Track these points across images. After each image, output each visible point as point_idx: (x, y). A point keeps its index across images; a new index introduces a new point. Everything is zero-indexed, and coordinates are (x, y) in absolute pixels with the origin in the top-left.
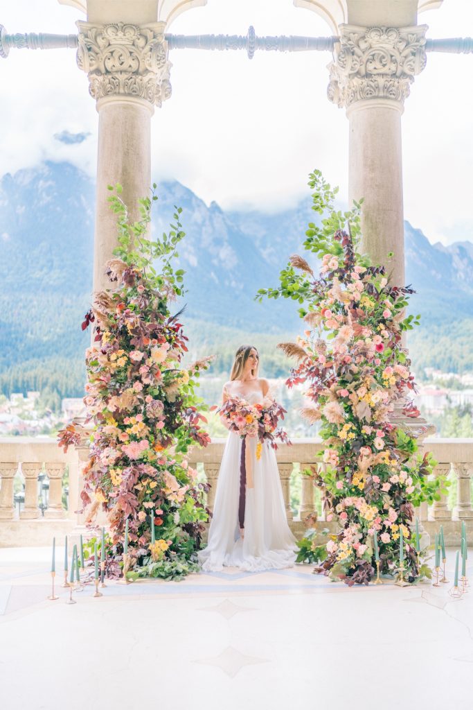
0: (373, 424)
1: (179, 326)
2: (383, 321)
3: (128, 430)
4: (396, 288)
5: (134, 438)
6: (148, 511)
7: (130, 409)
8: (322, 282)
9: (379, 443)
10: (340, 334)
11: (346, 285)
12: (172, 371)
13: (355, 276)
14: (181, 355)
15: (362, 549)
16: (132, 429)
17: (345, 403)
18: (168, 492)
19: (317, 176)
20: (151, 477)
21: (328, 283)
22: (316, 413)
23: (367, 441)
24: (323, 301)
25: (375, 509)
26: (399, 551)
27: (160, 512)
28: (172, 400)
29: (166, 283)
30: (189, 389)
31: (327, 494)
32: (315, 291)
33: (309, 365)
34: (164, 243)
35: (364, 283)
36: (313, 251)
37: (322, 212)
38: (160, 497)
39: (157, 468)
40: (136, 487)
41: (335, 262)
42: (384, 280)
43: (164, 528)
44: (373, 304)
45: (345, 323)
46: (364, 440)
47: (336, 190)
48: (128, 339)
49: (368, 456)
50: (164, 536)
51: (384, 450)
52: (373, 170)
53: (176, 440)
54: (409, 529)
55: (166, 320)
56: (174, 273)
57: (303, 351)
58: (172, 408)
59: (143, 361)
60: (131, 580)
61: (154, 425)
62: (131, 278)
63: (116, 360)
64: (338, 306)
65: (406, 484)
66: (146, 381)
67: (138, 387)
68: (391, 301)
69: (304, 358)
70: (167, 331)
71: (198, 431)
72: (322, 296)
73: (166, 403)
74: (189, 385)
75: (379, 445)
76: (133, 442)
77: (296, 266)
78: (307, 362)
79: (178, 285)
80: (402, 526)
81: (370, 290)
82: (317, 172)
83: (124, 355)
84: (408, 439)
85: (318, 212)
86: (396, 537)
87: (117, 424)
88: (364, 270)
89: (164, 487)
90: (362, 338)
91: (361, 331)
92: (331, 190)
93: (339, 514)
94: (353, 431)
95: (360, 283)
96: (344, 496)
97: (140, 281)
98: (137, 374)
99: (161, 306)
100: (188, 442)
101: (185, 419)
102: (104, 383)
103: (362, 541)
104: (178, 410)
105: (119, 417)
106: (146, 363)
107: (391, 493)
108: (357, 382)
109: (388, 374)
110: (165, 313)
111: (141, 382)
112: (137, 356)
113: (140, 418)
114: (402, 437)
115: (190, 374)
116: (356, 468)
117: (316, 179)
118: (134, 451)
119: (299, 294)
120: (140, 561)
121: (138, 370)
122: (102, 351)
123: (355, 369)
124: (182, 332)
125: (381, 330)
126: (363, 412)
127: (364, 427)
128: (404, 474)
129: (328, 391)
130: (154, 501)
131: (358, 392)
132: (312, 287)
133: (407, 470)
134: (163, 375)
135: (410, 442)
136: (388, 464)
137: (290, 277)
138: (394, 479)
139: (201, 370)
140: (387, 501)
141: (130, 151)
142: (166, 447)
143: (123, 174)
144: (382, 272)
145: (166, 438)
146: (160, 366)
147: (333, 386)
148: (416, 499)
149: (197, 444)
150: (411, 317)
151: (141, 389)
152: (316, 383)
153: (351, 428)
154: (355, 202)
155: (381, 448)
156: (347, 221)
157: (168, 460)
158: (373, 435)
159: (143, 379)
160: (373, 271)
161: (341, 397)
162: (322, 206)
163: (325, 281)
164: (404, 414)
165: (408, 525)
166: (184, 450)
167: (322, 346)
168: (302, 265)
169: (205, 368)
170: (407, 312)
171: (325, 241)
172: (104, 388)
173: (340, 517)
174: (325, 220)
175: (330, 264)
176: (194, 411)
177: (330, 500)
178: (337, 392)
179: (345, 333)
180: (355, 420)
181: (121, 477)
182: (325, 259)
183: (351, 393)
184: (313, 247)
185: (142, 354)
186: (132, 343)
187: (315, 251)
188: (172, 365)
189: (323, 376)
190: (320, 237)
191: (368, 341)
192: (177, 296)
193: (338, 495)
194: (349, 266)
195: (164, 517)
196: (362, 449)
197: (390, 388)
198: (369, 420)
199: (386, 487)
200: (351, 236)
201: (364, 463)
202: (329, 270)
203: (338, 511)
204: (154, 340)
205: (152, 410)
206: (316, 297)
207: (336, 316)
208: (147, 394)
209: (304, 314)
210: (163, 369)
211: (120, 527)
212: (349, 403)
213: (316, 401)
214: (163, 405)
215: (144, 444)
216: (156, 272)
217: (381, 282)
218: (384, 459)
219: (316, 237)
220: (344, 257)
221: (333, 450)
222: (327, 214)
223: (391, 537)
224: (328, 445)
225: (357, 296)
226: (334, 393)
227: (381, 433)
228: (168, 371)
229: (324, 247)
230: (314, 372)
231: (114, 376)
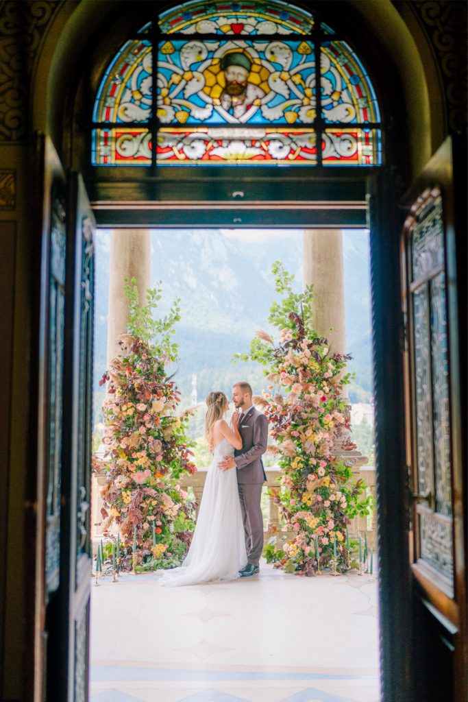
0: (316, 457)
1: (172, 383)
2: (326, 380)
3: (135, 462)
4: (339, 355)
5: (140, 468)
7: (137, 447)
8: (281, 349)
9: (321, 471)
10: (292, 390)
11: (298, 352)
12: (168, 417)
13: (304, 345)
14: (175, 405)
15: (308, 550)
16: (139, 462)
17: (298, 441)
18: (165, 509)
19: (278, 266)
20: (153, 497)
21: (286, 350)
22: (275, 449)
23: (312, 470)
24: (281, 364)
25: (317, 520)
27: (159, 523)
28: (168, 439)
29: (164, 352)
30: (181, 431)
31: (284, 509)
32: (276, 356)
33: (272, 412)
34: (164, 324)
35: (311, 351)
36: (274, 325)
37: (282, 293)
38: (160, 513)
39: (157, 490)
40: (141, 505)
41: (290, 335)
42: (326, 350)
43: (163, 535)
44: (318, 367)
45: (297, 381)
46: (311, 468)
47: (293, 276)
48: (135, 394)
49: (313, 481)
50: (163, 541)
51: (326, 475)
52: (319, 262)
53: (171, 469)
54: (344, 535)
55: (164, 379)
56: (170, 345)
57: (266, 402)
58: (168, 445)
59: (146, 411)
60: (138, 572)
61: (154, 458)
62: (138, 348)
63: (126, 411)
64: (293, 368)
65: (341, 501)
66: (149, 426)
67: (143, 430)
68: (332, 364)
69: (267, 407)
70: (164, 387)
71: (187, 463)
72: (280, 360)
73: (163, 442)
74: (181, 428)
75: (322, 473)
76: (139, 471)
77: (261, 338)
78: (270, 410)
79: (173, 354)
80: (338, 533)
81: (316, 356)
82: (278, 262)
83: (132, 407)
84: (345, 468)
85: (280, 293)
86: (333, 540)
87: (127, 457)
88: (311, 341)
89: (163, 504)
90: (309, 393)
91: (307, 388)
92: (289, 276)
93: (294, 524)
94: (302, 462)
95: (307, 351)
96: (297, 511)
97: (145, 351)
98: (141, 420)
99: (159, 369)
100: (180, 471)
101: (177, 453)
102: (117, 428)
103: (308, 544)
104: (173, 447)
105: (129, 453)
106: (149, 413)
107: (332, 508)
108: (305, 426)
109: (328, 420)
110: (163, 375)
111: (145, 426)
112: (142, 407)
113: (144, 453)
114: (340, 466)
115: (182, 420)
116: (305, 490)
117: (277, 268)
118: (139, 477)
119: (264, 358)
120: (145, 560)
121: (142, 418)
122: (116, 403)
123: (304, 416)
124: (176, 388)
125: (324, 386)
126: (310, 448)
127: (311, 459)
128: (339, 494)
129: (284, 432)
130: (155, 515)
131: (306, 433)
132: (274, 353)
133: (343, 491)
134: (161, 421)
135: (346, 470)
136: (328, 486)
137: (257, 345)
138: (332, 498)
139: (190, 417)
140: (330, 514)
141: (135, 249)
142: (163, 475)
144: (326, 343)
145: (163, 468)
146: (159, 414)
147: (288, 429)
148: (352, 513)
149: (187, 472)
150: (349, 374)
151: (145, 431)
152: (276, 426)
153: (301, 460)
154: (307, 287)
155: (323, 475)
156: (300, 301)
157: (166, 484)
158: (317, 466)
159: (146, 424)
160: (317, 341)
161: (294, 437)
162: (282, 289)
163: (283, 349)
164: (342, 448)
165: (344, 532)
166: (177, 477)
167: (279, 399)
168: (266, 338)
169: (192, 414)
170: (345, 371)
171: (284, 317)
172: (117, 431)
173: (295, 526)
174: (284, 300)
175: (286, 336)
176: (184, 448)
177: (286, 514)
178: (291, 433)
179: (296, 389)
180: (304, 453)
181: (129, 498)
182: (282, 332)
183: (300, 433)
184: (275, 322)
185: (146, 406)
186: (138, 397)
187: (276, 325)
188: (168, 413)
189: (280, 421)
190: (280, 313)
191: (312, 395)
192: (172, 362)
193: (293, 511)
194: (300, 338)
195: (162, 527)
196: (310, 475)
197: (329, 430)
198: (314, 455)
199: (327, 504)
200: (303, 315)
201: (311, 486)
202: (285, 340)
203: (292, 522)
204: (154, 395)
205: (153, 447)
206: (276, 361)
207: (290, 376)
208: (149, 435)
209: (268, 374)
210: (162, 416)
211: (130, 534)
212: (300, 441)
213: (276, 439)
214: (161, 443)
215: (147, 473)
216: (156, 344)
217: (324, 351)
218: (324, 483)
219: (277, 314)
220: (297, 331)
221: (288, 476)
222: (286, 295)
223: (329, 540)
224: (284, 472)
225: (305, 361)
226: (289, 434)
227: (323, 463)
228: (165, 418)
229: (282, 322)
230: (274, 418)
231: (125, 422)
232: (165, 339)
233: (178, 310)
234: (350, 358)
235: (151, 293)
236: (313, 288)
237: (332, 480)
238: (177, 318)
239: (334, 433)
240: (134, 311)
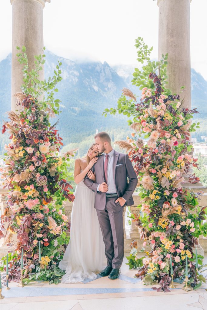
0: (170, 190)
1: (56, 131)
2: (178, 128)
3: (26, 193)
4: (187, 109)
5: (30, 198)
6: (38, 239)
7: (27, 181)
8: (142, 104)
9: (174, 201)
10: (151, 137)
11: (156, 106)
12: (53, 157)
13: (161, 100)
14: (59, 148)
15: (163, 265)
16: (29, 193)
17: (155, 176)
18: (50, 229)
19: (140, 41)
20: (40, 221)
21: (146, 105)
23: (167, 200)
24: (142, 116)
25: (170, 243)
26: (185, 267)
27: (46, 240)
28: (53, 175)
29: (49, 107)
30: (64, 168)
31: (144, 230)
32: (138, 110)
33: (134, 153)
34: (48, 83)
35: (167, 105)
36: (137, 86)
37: (143, 62)
38: (45, 231)
41: (150, 93)
42: (179, 103)
44: (172, 118)
45: (155, 129)
47: (151, 49)
49: (168, 209)
50: (48, 254)
51: (178, 205)
52: (172, 36)
53: (55, 198)
54: (192, 253)
55: (49, 127)
56: (54, 100)
57: (130, 145)
58: (53, 179)
59: (34, 154)
61: (41, 190)
62: (28, 103)
63: (18, 153)
64: (151, 118)
65: (191, 227)
66: (37, 165)
67: (32, 168)
68: (183, 116)
69: (131, 149)
71: (68, 193)
72: (141, 113)
73: (49, 177)
74: (64, 165)
75: (174, 203)
76: (30, 200)
77: (126, 95)
78: (133, 151)
79: (56, 108)
80: (188, 252)
81: (170, 109)
82: (139, 38)
83: (23, 150)
84: (192, 198)
85: (140, 62)
86: (183, 258)
87: (21, 189)
88: (166, 97)
89: (48, 225)
90: (165, 138)
91: (164, 134)
92: (148, 49)
94: (158, 195)
95: (163, 105)
96: (154, 231)
97: (34, 105)
98: (31, 161)
99: (45, 120)
100: (63, 199)
101: (60, 186)
102: (11, 167)
103: (163, 260)
104: (56, 181)
105: (22, 185)
106: (36, 155)
108: (161, 165)
109: (180, 160)
110: (48, 124)
111: (34, 165)
112: (30, 150)
113: (32, 187)
114: (189, 197)
115: (64, 159)
117: (139, 43)
118: (31, 204)
119: (128, 111)
121: (31, 159)
122: (11, 147)
123: (161, 156)
124: (59, 134)
125: (176, 133)
126: (165, 184)
127: (165, 191)
128: (189, 221)
129: (144, 170)
130: (43, 234)
131: (162, 171)
132: (136, 107)
133: (191, 217)
134: (48, 160)
135: (193, 199)
136: (179, 214)
137: (123, 101)
138: (183, 223)
139: (70, 157)
140: (179, 234)
141: (29, 28)
142: (49, 203)
143: (26, 42)
144: (178, 99)
145: (48, 197)
147: (147, 167)
149: (68, 200)
150: (194, 124)
151: (34, 169)
153: (157, 193)
154: (163, 56)
155: (175, 205)
156: (158, 67)
157: (52, 209)
158: (171, 197)
160: (171, 98)
161: (152, 173)
162: (143, 59)
163: (143, 104)
164: (190, 182)
165: (191, 249)
166: (60, 204)
167: (140, 143)
168: (130, 94)
169: (73, 155)
170: (191, 121)
171: (144, 79)
172: (11, 170)
174: (144, 67)
175: (146, 93)
176: (65, 182)
177: (145, 233)
178: (150, 170)
179: (154, 135)
180: (160, 186)
181: (21, 221)
182: (143, 91)
183: (158, 171)
184: (137, 83)
185: (33, 149)
186: (27, 142)
187: (138, 85)
188: (54, 154)
189: (141, 161)
190: (141, 77)
191: (168, 140)
192: (55, 114)
194: (158, 95)
196: (164, 204)
197: (181, 168)
198: (168, 188)
199: (178, 227)
200: (160, 77)
201: (165, 213)
202: (146, 97)
203: (150, 240)
204: (41, 140)
205: (40, 182)
206: (138, 113)
207: (149, 125)
208: (37, 173)
209: (131, 123)
210: (49, 156)
212: (157, 176)
214: (47, 179)
215: (37, 201)
216: (44, 100)
217: (177, 105)
218: (177, 211)
219: (139, 77)
220: (155, 89)
221: (147, 204)
223: (181, 258)
224: (144, 202)
225: (162, 113)
226: (148, 171)
227: (176, 194)
228: (51, 158)
229: (143, 83)
230: (136, 159)
231: (19, 161)
232: (50, 96)
233: (60, 72)
234: (196, 112)
235: (38, 58)
236: (169, 56)
237: (182, 209)
238: (59, 79)
239: (185, 170)
240: (26, 74)
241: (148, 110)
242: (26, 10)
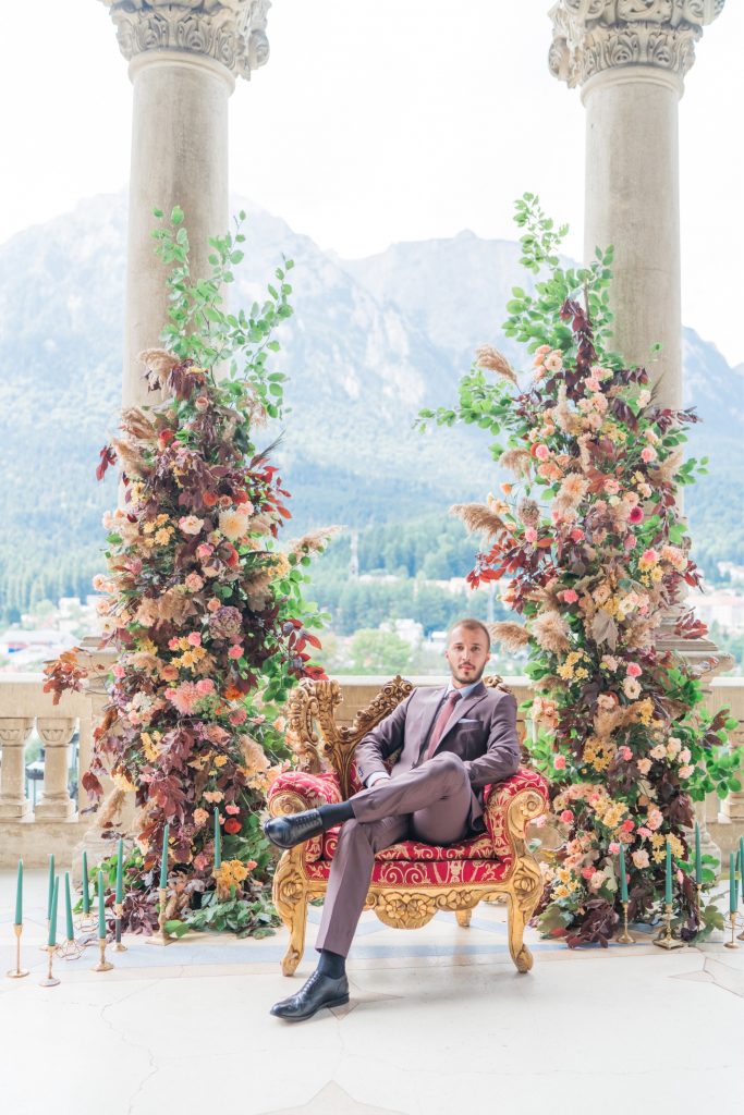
0: (621, 653)
1: (271, 470)
2: (643, 468)
3: (174, 661)
4: (668, 412)
5: (187, 675)
6: (210, 808)
7: (179, 622)
8: (534, 397)
9: (631, 686)
10: (563, 491)
11: (577, 401)
12: (260, 553)
13: (592, 382)
14: (277, 525)
15: (597, 880)
16: (182, 659)
17: (572, 614)
18: (248, 774)
19: (529, 204)
20: (216, 748)
21: (545, 398)
22: (519, 632)
23: (609, 684)
24: (535, 430)
25: (620, 808)
26: (664, 883)
27: (233, 809)
28: (258, 606)
29: (250, 393)
30: (292, 587)
32: (521, 413)
33: (508, 546)
34: (252, 322)
35: (610, 399)
36: (519, 340)
37: (537, 270)
38: (232, 781)
39: (229, 729)
40: (191, 764)
41: (557, 361)
42: (645, 393)
43: (242, 839)
44: (624, 436)
45: (575, 469)
46: (605, 680)
47: (564, 232)
48: (174, 492)
49: (611, 710)
50: (240, 853)
51: (641, 698)
52: (626, 196)
53: (265, 680)
54: (684, 843)
55: (249, 458)
56: (266, 376)
57: (498, 520)
58: (259, 619)
59: (202, 536)
60: (174, 935)
61: (224, 652)
62: (187, 383)
63: (153, 534)
64: (562, 439)
65: (680, 761)
66: (209, 572)
67: (194, 582)
68: (657, 432)
69: (500, 532)
70: (252, 482)
71: (306, 664)
72: (532, 420)
73: (247, 613)
74: (291, 580)
75: (632, 691)
76: (185, 684)
77: (487, 366)
78: (505, 542)
79: (273, 401)
80: (671, 837)
81: (620, 412)
82: (529, 196)
83: (167, 525)
84: (684, 680)
85: (530, 270)
86: (659, 857)
87: (156, 649)
88: (610, 374)
89: (244, 764)
90: (604, 497)
91: (601, 484)
92: (555, 230)
93: (559, 813)
94: (585, 665)
95: (600, 397)
96: (569, 782)
97: (204, 390)
98: (192, 559)
99: (239, 435)
100: (288, 683)
101: (281, 641)
102: (129, 575)
103: (599, 865)
104: (269, 625)
105: (160, 637)
106: (210, 540)
107: (652, 777)
108: (593, 577)
109: (649, 562)
110: (246, 449)
111: (201, 573)
112: (191, 525)
113: (193, 639)
114: (676, 676)
115: (293, 561)
116: (589, 732)
117: (527, 210)
118: (186, 698)
119: (493, 418)
120: (196, 902)
121: (193, 552)
122: (129, 517)
123: (591, 552)
124: (279, 482)
125: (638, 482)
126: (604, 631)
127: (604, 657)
128: (675, 743)
129: (540, 593)
130: (224, 790)
131: (596, 594)
132: (516, 406)
133: (681, 736)
134: (244, 562)
135: (687, 685)
136: (647, 724)
137: (476, 388)
138: (658, 752)
139: (313, 553)
140: (646, 790)
141: (188, 154)
142: (246, 693)
143: (176, 196)
144: (642, 380)
145: (245, 676)
146: (237, 545)
147: (550, 585)
148: (698, 787)
150: (693, 461)
151: (201, 585)
152: (521, 577)
153: (581, 660)
154: (598, 252)
155: (635, 695)
156: (582, 286)
157: (251, 715)
158: (621, 674)
159: (204, 569)
160: (622, 376)
161: (566, 604)
162: (538, 259)
163: (539, 395)
164: (678, 633)
165: (683, 834)
166: (280, 698)
167: (531, 511)
168: (498, 365)
169: (320, 549)
170: (683, 453)
171: (541, 322)
172: (130, 585)
173: (561, 818)
174: (542, 284)
175: (547, 363)
176: (298, 628)
178: (558, 595)
179: (573, 487)
180: (589, 645)
181: (160, 747)
182: (537, 355)
183: (582, 596)
184: (520, 332)
185: (201, 523)
186: (183, 500)
187: (524, 339)
188: (261, 543)
189: (533, 566)
190: (533, 315)
191: (614, 501)
192: (269, 419)
193: (556, 780)
194: (583, 368)
195: (242, 818)
196: (602, 697)
197: (651, 587)
198: (613, 646)
199: (645, 766)
200: (589, 315)
201: (604, 722)
202: (546, 373)
203: (557, 809)
204: (225, 497)
205: (219, 624)
206: (522, 424)
207: (557, 458)
208: (212, 596)
209: (500, 452)
210: (244, 550)
211: (159, 836)
212: (579, 615)
213: (520, 610)
214: (240, 616)
215: (205, 687)
216: (233, 374)
217: (640, 398)
218: (640, 715)
219: (525, 315)
220: (575, 353)
221: (548, 699)
222: (545, 274)
223: (651, 856)
224: (541, 690)
225: (595, 421)
226: (552, 596)
227: (635, 668)
228: (252, 555)
229: (538, 333)
230: (518, 558)
231: (150, 562)
232: (254, 363)
233: (287, 290)
234: (694, 418)
235: (219, 245)
236: (615, 255)
237: (657, 709)
238: (284, 312)
239: (662, 594)
240: (178, 293)
241: (555, 412)
242: (180, 100)
